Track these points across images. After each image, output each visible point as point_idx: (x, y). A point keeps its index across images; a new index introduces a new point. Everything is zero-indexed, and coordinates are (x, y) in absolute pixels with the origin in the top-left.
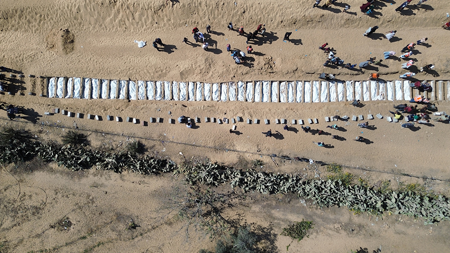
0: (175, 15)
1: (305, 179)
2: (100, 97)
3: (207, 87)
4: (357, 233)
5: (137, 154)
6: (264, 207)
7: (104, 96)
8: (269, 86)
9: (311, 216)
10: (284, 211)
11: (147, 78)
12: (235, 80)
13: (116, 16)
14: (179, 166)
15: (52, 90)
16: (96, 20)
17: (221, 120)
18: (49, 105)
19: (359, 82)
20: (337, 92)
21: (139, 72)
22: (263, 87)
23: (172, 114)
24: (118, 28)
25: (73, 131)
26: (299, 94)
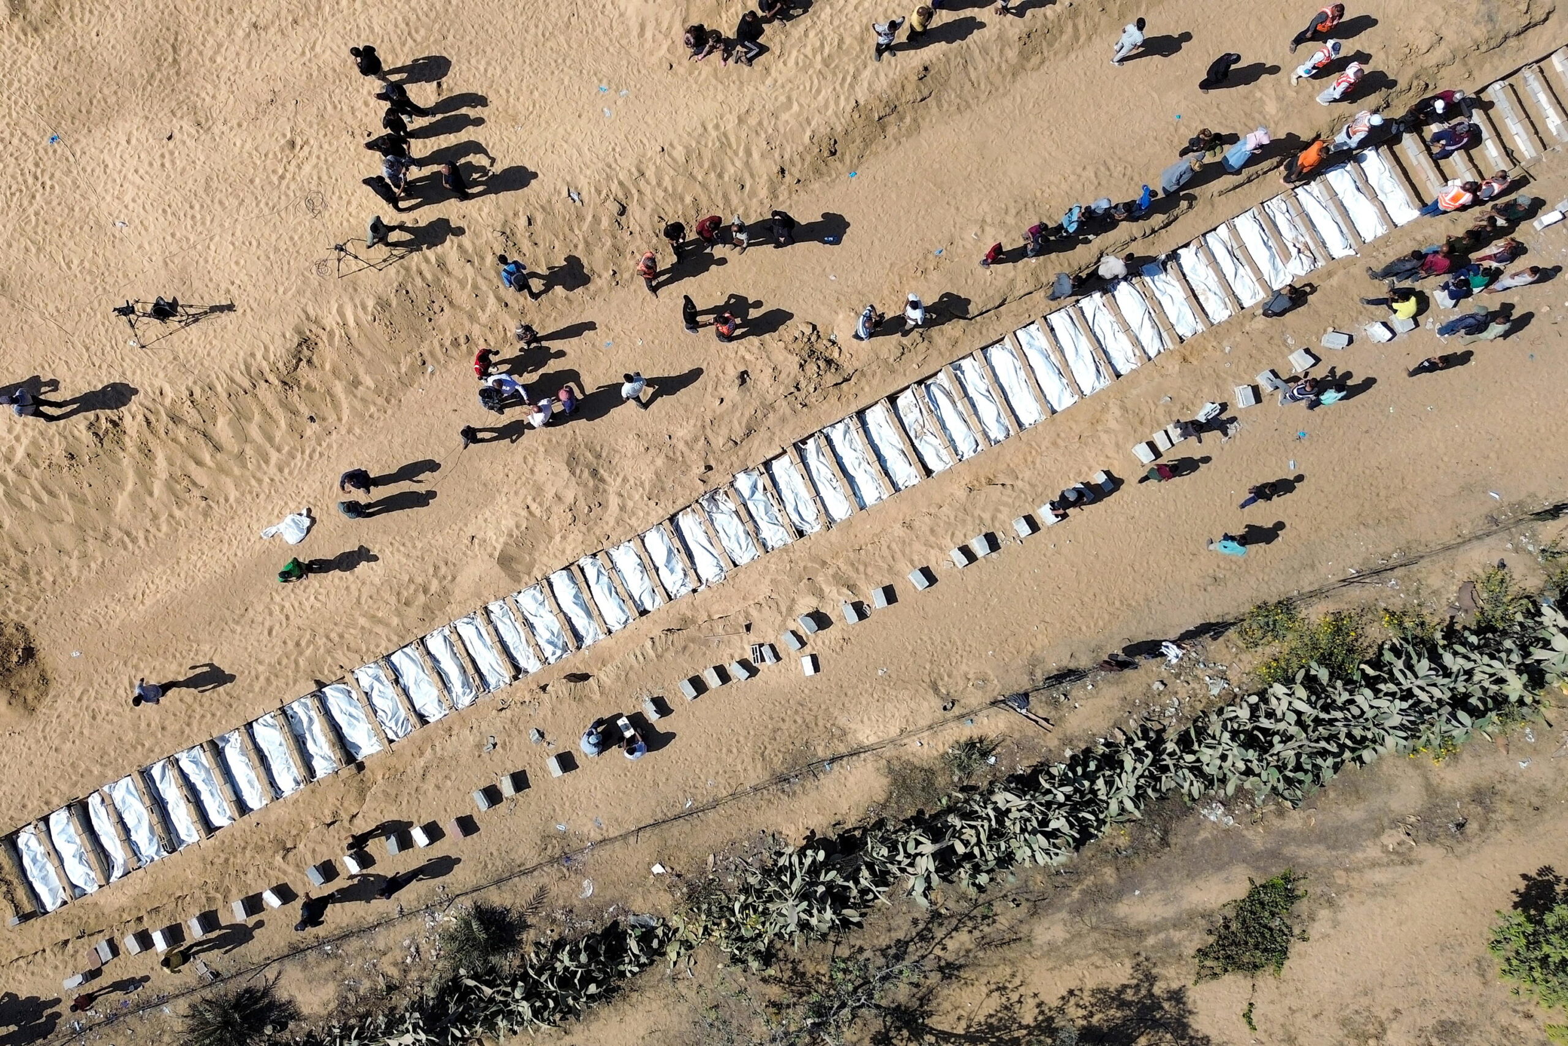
0: (368, 354)
1: (1179, 720)
2: (243, 808)
3: (626, 558)
4: (1482, 829)
5: (494, 960)
6: (1078, 911)
7: (254, 798)
8: (859, 439)
9: (1274, 854)
10: (1164, 885)
11: (384, 644)
12: (718, 478)
13: (144, 476)
14: (675, 921)
15: (45, 879)
16: (80, 527)
17: (744, 664)
18: (66, 942)
19: (1186, 245)
20: (1127, 328)
21: (341, 636)
22: (839, 450)
23: (548, 738)
24: (177, 513)
25: (209, 996)
26: (988, 410)
